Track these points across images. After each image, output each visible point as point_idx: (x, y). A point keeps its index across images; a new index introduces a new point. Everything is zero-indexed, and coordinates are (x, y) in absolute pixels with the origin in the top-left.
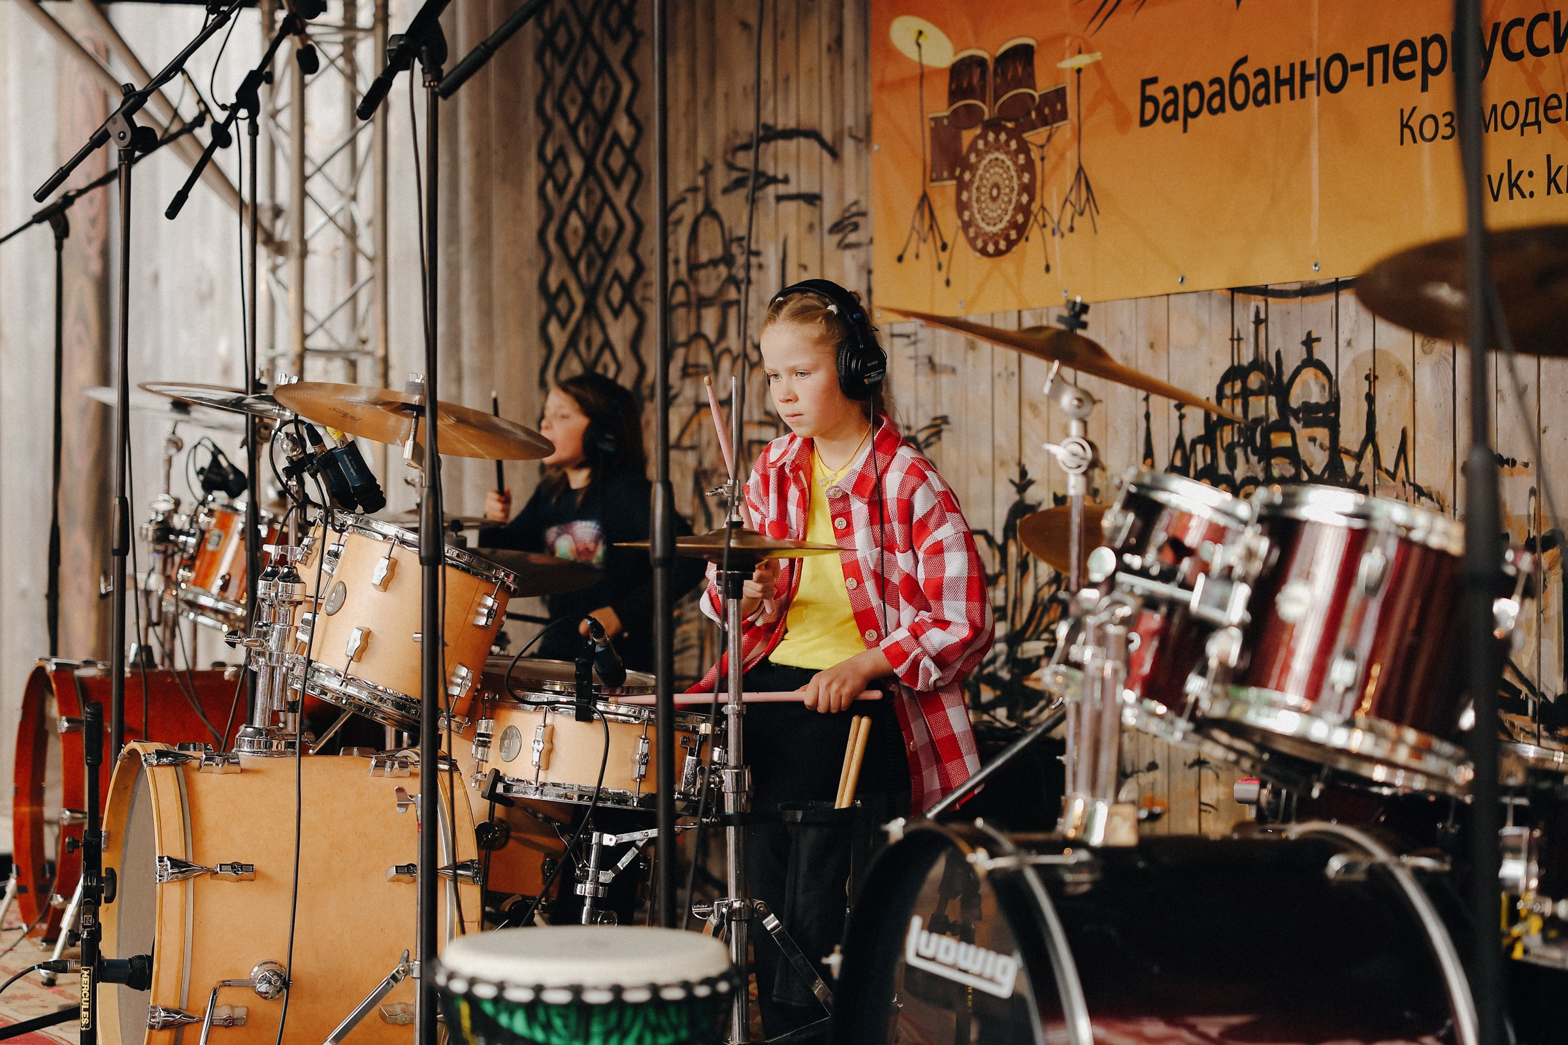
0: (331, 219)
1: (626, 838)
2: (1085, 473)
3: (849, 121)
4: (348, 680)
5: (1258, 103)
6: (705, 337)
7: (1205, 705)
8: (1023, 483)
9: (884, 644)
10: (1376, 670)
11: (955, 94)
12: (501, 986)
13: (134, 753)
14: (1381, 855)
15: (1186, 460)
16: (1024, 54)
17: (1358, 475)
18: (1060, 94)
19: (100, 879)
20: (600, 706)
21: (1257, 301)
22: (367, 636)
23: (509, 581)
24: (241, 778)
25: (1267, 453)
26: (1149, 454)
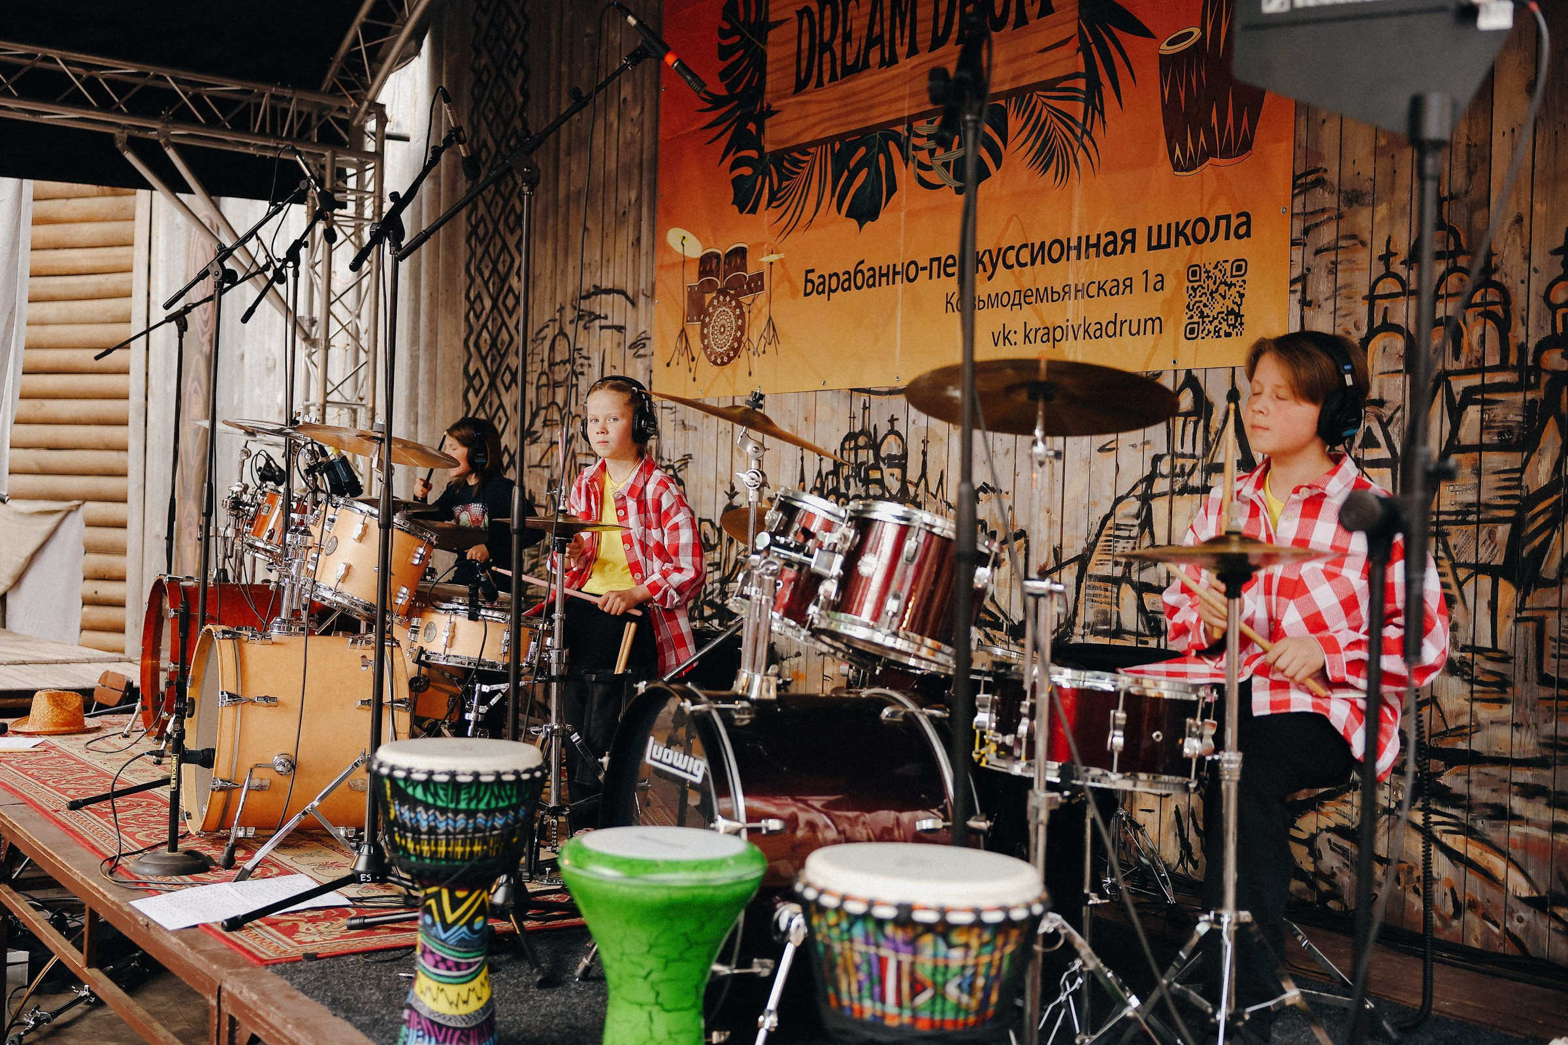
0: (344, 327)
1: (495, 687)
2: (758, 489)
3: (642, 285)
4: (336, 593)
5: (869, 286)
6: (558, 405)
7: (816, 621)
8: (732, 494)
9: (647, 583)
10: (910, 605)
11: (702, 273)
12: (409, 771)
13: (209, 631)
14: (911, 707)
15: (823, 484)
16: (741, 253)
17: (917, 496)
18: (760, 276)
19: (185, 704)
20: (483, 612)
21: (865, 397)
22: (349, 568)
23: (433, 539)
24: (271, 648)
25: (867, 482)
26: (802, 479)
